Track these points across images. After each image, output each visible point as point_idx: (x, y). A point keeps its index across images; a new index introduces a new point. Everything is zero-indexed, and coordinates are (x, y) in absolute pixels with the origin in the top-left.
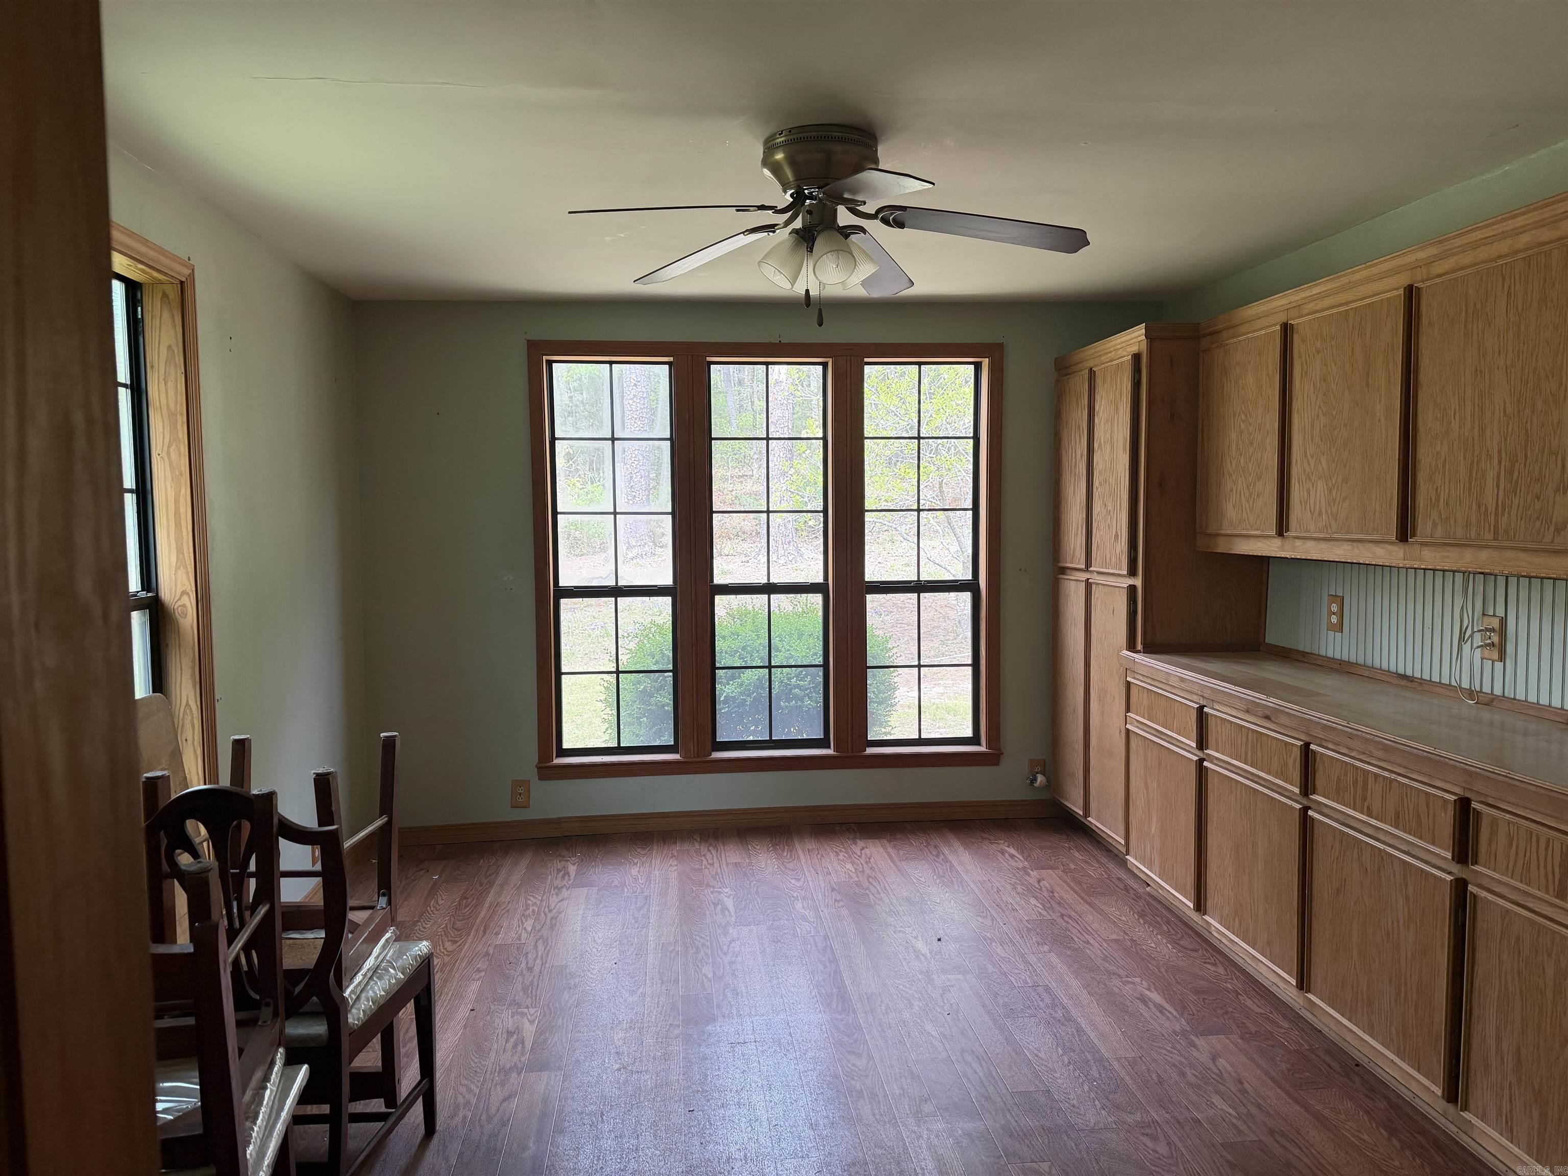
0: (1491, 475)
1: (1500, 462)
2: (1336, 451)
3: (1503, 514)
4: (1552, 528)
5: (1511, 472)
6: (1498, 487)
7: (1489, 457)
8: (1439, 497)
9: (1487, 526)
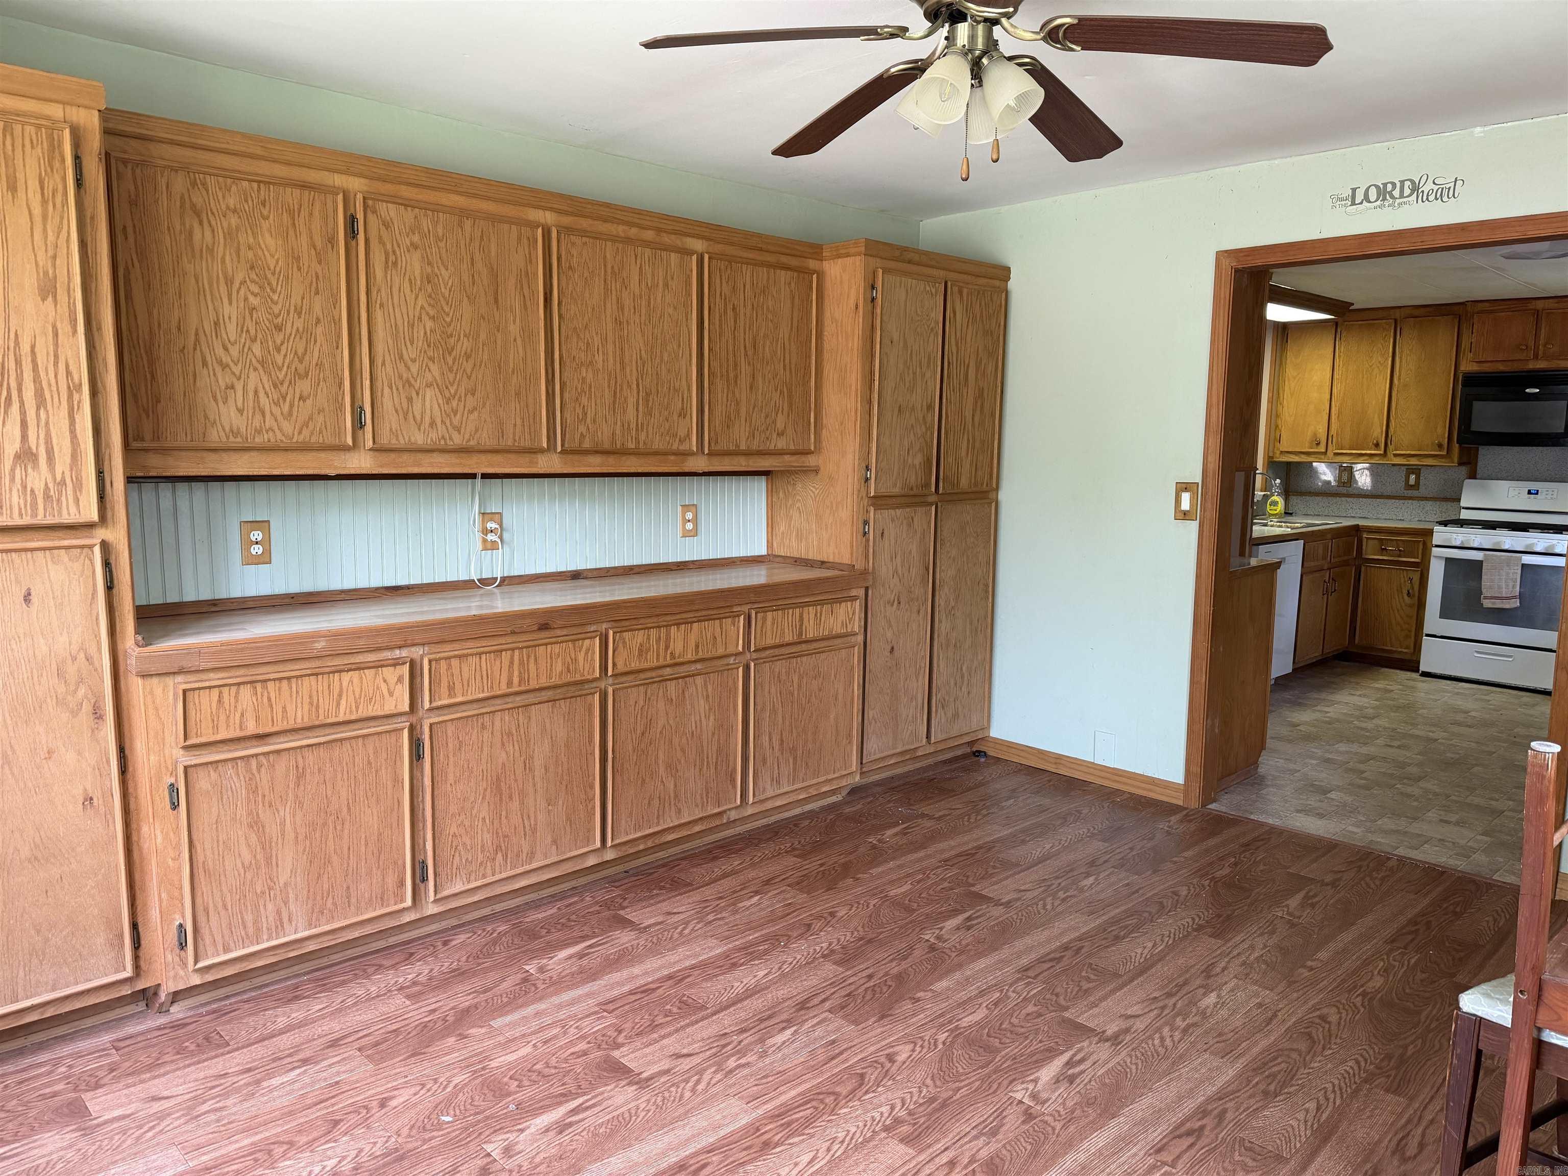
0: (631, 401)
1: (638, 393)
2: (454, 359)
3: (642, 430)
4: (677, 440)
5: (648, 401)
6: (637, 410)
7: (630, 386)
8: (586, 414)
9: (630, 438)
